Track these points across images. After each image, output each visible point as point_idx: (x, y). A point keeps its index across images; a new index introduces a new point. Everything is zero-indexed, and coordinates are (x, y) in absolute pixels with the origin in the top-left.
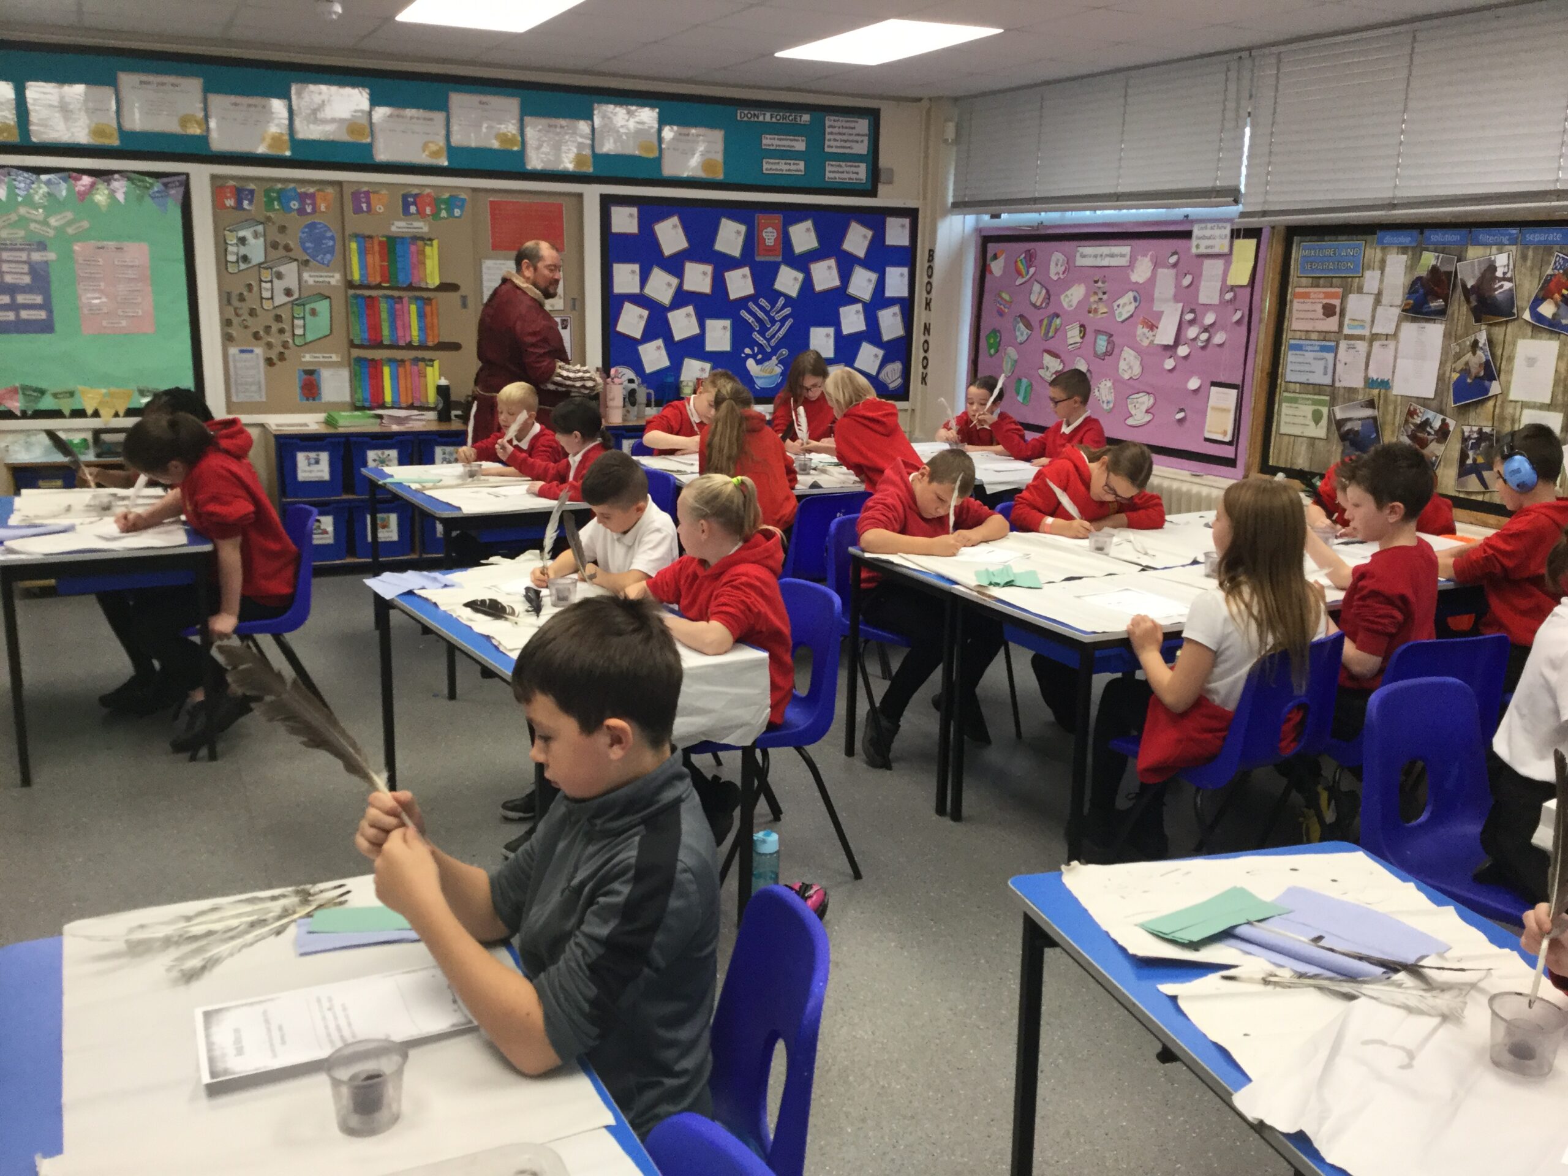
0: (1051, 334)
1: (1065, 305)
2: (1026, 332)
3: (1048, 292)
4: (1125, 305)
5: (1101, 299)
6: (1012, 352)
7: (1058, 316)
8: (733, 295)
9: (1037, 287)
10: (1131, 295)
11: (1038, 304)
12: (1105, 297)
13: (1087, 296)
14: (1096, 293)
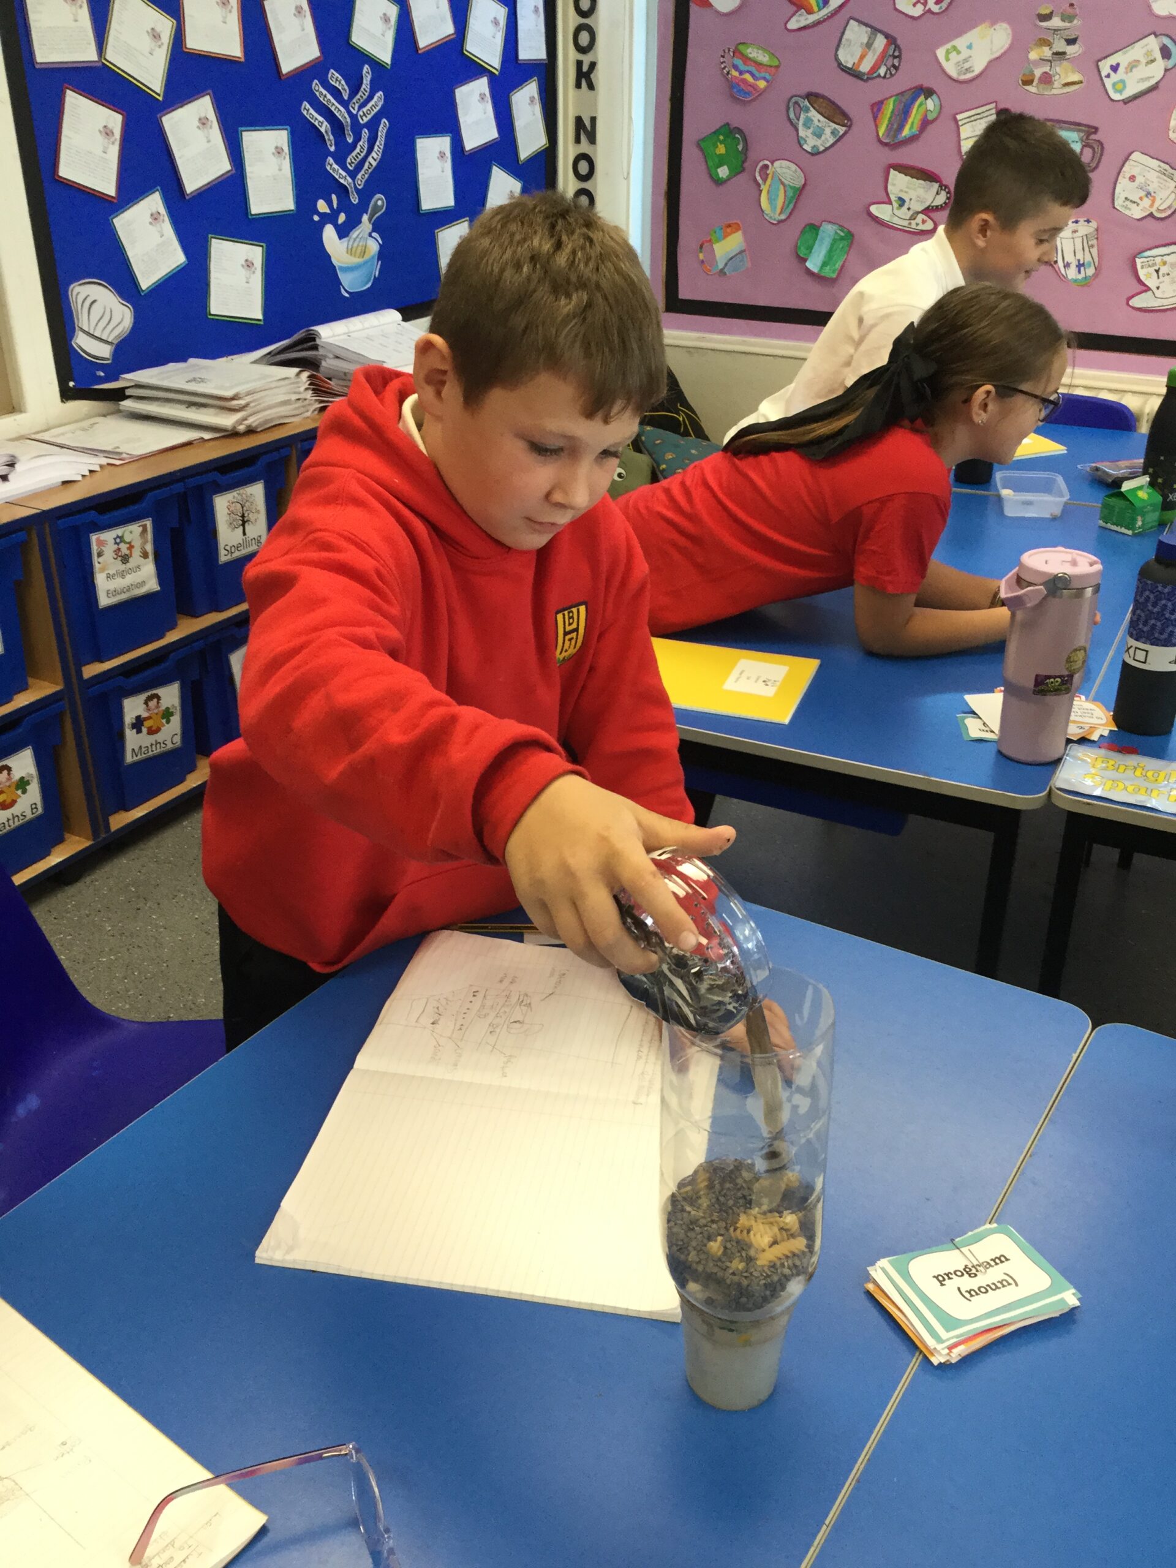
0: (906, 132)
1: (951, 69)
2: (829, 127)
3: (891, 39)
4: (1133, 65)
5: (1061, 55)
6: (786, 171)
7: (929, 93)
8: (287, 65)
9: (856, 34)
10: (1152, 44)
11: (865, 67)
12: (1071, 50)
13: (1017, 47)
14: (1045, 42)
